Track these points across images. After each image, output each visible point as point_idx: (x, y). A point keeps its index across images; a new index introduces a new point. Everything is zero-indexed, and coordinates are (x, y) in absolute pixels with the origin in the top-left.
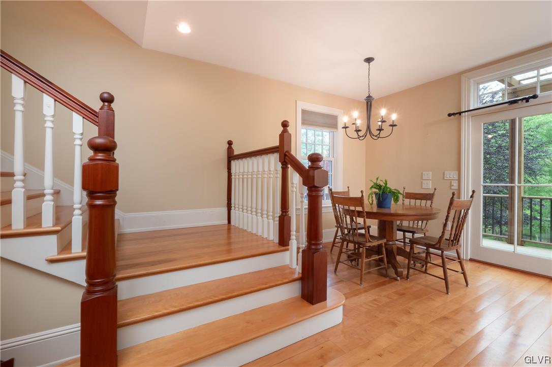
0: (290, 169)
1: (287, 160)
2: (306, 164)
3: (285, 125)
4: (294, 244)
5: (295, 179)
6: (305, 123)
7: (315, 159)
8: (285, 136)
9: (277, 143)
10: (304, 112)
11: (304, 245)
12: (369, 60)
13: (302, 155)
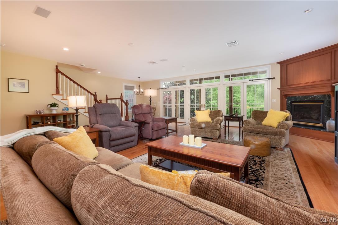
0: (123, 102)
1: (122, 101)
2: (125, 102)
3: (121, 94)
4: (124, 116)
5: (124, 104)
6: (125, 89)
7: (127, 101)
8: (121, 96)
9: (120, 97)
10: (125, 86)
11: (125, 115)
12: (139, 78)
13: (125, 99)
